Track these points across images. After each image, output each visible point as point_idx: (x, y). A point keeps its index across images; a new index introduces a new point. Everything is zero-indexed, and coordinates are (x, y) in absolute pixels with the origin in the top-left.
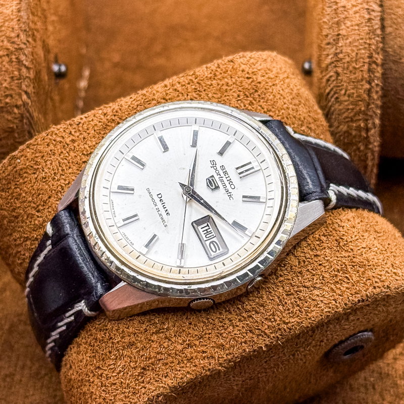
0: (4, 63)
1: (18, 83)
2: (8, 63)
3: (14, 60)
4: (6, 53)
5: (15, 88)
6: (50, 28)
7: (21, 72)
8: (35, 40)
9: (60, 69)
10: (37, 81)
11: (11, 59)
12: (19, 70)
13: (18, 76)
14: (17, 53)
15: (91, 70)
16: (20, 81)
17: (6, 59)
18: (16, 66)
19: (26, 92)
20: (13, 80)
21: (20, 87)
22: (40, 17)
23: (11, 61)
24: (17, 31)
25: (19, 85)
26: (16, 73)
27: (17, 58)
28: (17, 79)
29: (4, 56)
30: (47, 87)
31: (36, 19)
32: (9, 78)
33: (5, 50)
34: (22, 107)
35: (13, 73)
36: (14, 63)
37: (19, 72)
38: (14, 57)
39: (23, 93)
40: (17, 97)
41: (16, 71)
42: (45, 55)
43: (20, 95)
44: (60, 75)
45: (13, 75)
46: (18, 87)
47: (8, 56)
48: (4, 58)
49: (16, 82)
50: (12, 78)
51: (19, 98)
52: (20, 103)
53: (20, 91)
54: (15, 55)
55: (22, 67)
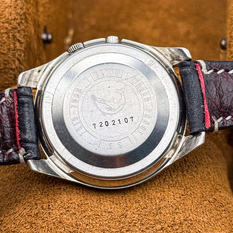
0: (4, 38)
1: (13, 53)
2: (6, 38)
3: (11, 36)
4: (5, 31)
5: (11, 57)
6: (41, 9)
7: (16, 45)
8: (27, 22)
9: (47, 37)
10: (28, 50)
11: (9, 36)
12: (14, 44)
13: (14, 48)
14: (13, 32)
15: (74, 30)
16: (15, 52)
17: (5, 36)
18: (12, 41)
19: (18, 60)
20: (9, 51)
21: (14, 55)
22: (32, 4)
23: (8, 37)
24: (14, 16)
25: (14, 54)
26: (12, 46)
27: (13, 35)
28: (12, 50)
29: (4, 33)
30: (36, 52)
31: (29, 5)
32: (7, 49)
33: (5, 29)
34: (16, 70)
35: (9, 46)
36: (11, 39)
37: (14, 45)
38: (11, 34)
39: (16, 60)
40: (12, 63)
41: (12, 44)
42: (35, 30)
43: (14, 61)
44: (47, 42)
45: (10, 48)
46: (13, 55)
47: (7, 34)
48: (3, 35)
49: (12, 52)
50: (9, 49)
51: (13, 63)
52: (14, 67)
53: (14, 59)
54: (12, 33)
55: (16, 41)
